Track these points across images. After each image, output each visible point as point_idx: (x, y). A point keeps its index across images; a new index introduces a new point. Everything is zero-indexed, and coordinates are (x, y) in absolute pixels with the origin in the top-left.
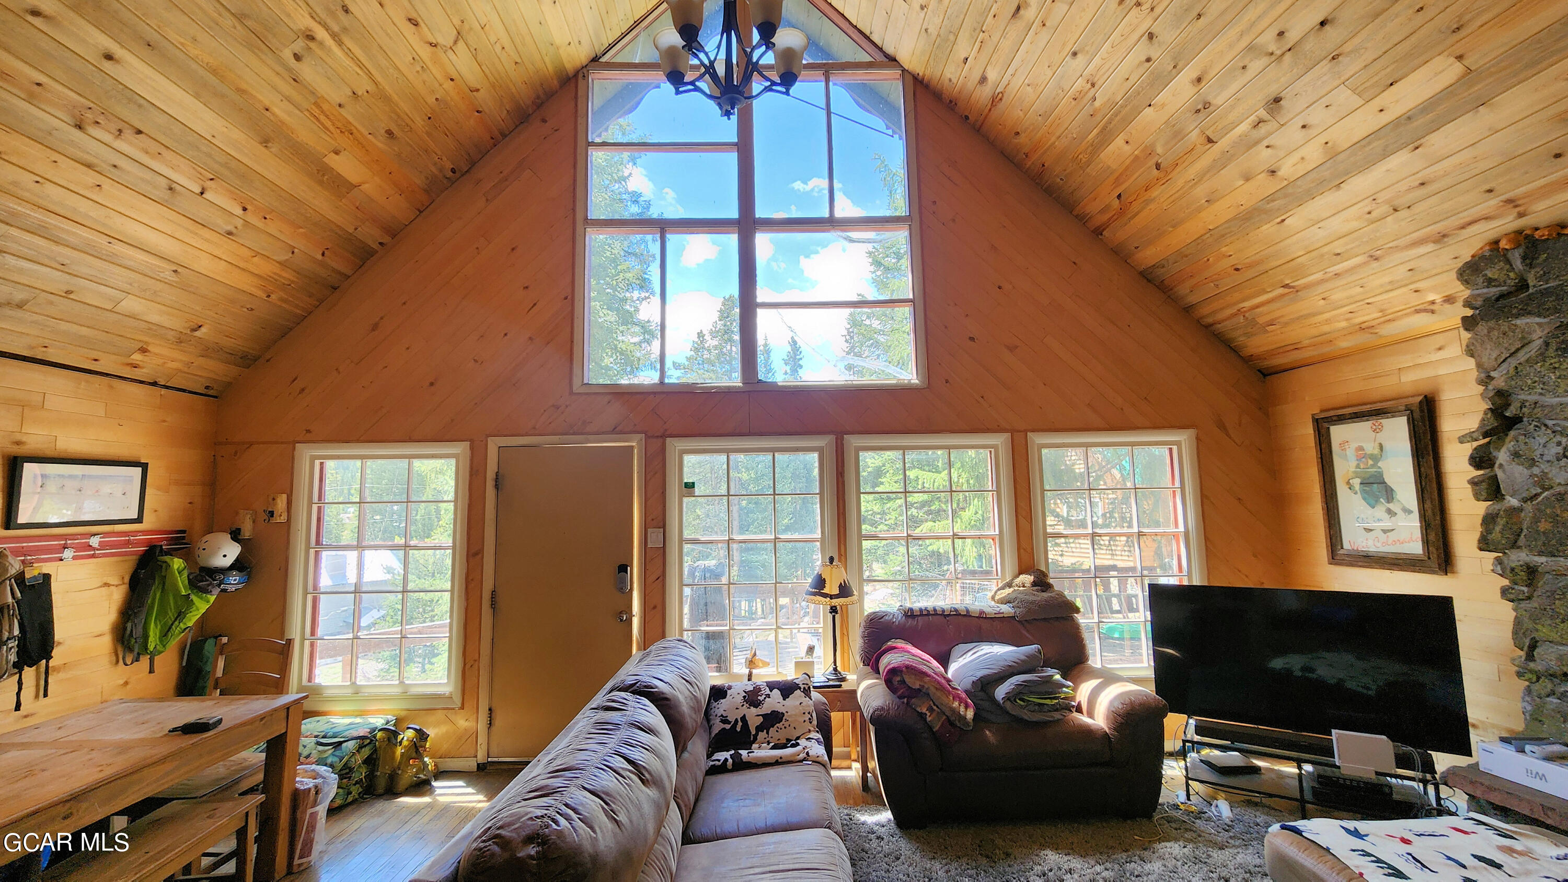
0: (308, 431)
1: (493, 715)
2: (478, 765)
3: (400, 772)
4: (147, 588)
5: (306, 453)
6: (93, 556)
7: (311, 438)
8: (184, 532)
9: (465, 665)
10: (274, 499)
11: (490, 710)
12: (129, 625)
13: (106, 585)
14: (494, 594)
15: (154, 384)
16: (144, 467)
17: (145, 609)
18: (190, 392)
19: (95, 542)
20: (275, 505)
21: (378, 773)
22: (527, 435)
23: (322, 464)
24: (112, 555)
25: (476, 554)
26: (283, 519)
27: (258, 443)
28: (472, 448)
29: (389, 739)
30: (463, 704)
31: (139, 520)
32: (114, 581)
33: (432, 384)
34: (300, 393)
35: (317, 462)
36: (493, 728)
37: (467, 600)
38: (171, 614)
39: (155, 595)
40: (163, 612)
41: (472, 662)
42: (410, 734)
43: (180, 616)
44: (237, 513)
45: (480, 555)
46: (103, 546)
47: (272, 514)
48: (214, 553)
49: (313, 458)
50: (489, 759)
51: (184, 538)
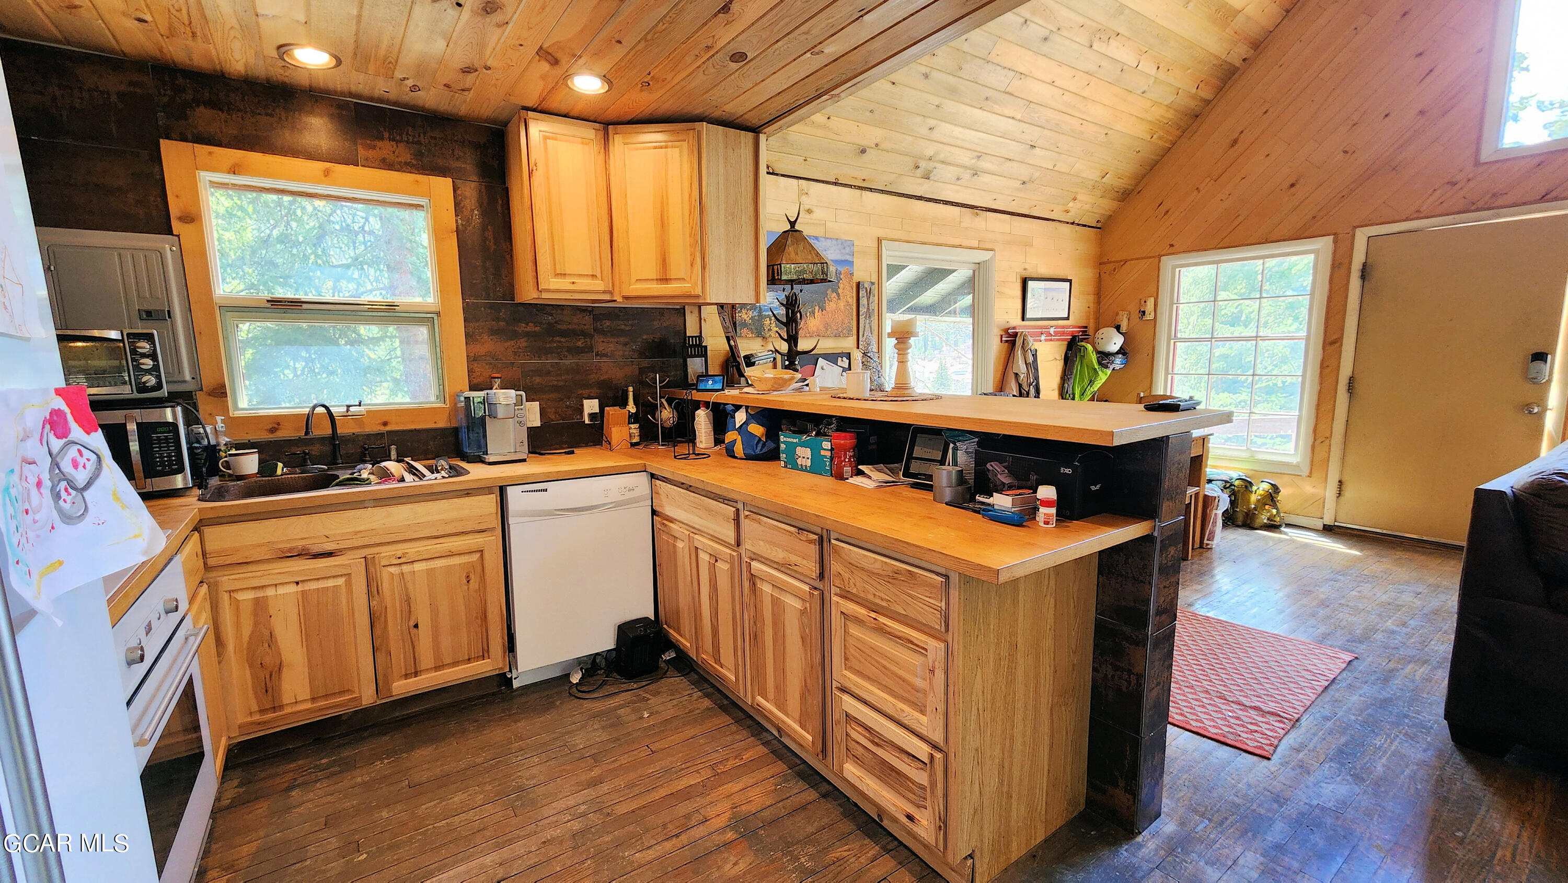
0: (1172, 245)
1: (1344, 487)
2: (1324, 525)
3: (1257, 513)
4: (1073, 362)
5: (1168, 262)
6: (1051, 340)
7: (1172, 249)
8: (1086, 327)
9: (1315, 440)
10: (1145, 302)
11: (1340, 481)
12: (1066, 385)
13: (1055, 359)
14: (1351, 381)
15: (1073, 223)
16: (1070, 281)
17: (1073, 376)
18: (1089, 227)
19: (1052, 331)
20: (1146, 306)
21: (1238, 510)
22: (1407, 219)
23: (1180, 271)
24: (1058, 340)
25: (1333, 343)
26: (1152, 317)
27: (1132, 260)
28: (1335, 242)
29: (1246, 487)
30: (1311, 472)
31: (1067, 318)
32: (1058, 358)
33: (1292, 185)
34: (1165, 215)
35: (1177, 270)
36: (1342, 498)
37: (1321, 384)
38: (1086, 381)
39: (1077, 367)
40: (1082, 380)
41: (1324, 439)
42: (1265, 486)
43: (1091, 382)
44: (1117, 314)
45: (1337, 345)
46: (1056, 333)
47: (1144, 312)
48: (1108, 342)
49: (1174, 268)
50: (1336, 524)
51: (1086, 331)
